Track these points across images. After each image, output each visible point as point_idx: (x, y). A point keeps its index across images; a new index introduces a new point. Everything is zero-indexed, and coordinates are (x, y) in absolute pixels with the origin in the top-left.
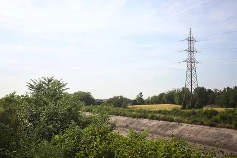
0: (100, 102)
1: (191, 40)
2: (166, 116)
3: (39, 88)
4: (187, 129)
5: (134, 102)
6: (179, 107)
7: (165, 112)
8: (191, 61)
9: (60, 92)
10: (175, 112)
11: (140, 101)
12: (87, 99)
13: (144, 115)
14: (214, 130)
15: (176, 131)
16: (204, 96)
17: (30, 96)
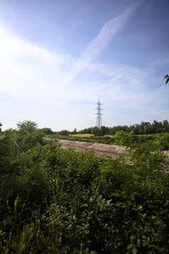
0: (55, 133)
1: (99, 104)
2: (87, 140)
3: (22, 126)
4: (97, 146)
5: (72, 133)
6: (93, 135)
7: (87, 138)
8: (99, 114)
9: (34, 128)
10: (92, 138)
11: (75, 132)
12: (48, 132)
13: (77, 139)
14: (108, 146)
15: (91, 147)
16: (105, 130)
17: (18, 130)
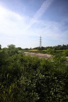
0: (23, 49)
1: (41, 37)
2: (35, 52)
3: (10, 46)
4: (40, 54)
5: (30, 49)
6: (38, 50)
8: (41, 42)
9: (14, 47)
10: (37, 51)
11: (31, 49)
12: (20, 49)
13: (31, 52)
14: (44, 54)
15: (37, 55)
16: (43, 48)
17: (8, 48)
